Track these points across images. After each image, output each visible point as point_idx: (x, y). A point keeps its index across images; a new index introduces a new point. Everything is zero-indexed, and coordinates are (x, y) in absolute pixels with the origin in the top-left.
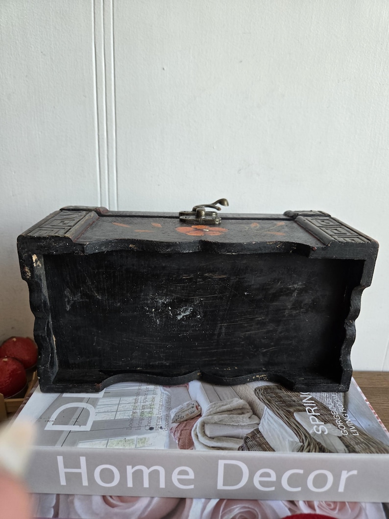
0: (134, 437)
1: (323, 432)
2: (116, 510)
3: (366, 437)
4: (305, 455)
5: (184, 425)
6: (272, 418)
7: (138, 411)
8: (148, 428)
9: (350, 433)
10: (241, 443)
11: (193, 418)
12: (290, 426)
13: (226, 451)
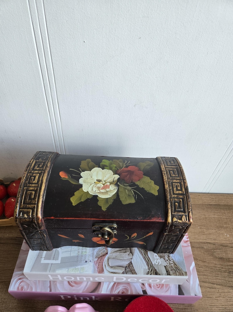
0: (79, 267)
1: (159, 263)
2: (74, 288)
3: (176, 266)
4: (149, 276)
5: (100, 259)
6: (138, 254)
7: (80, 251)
8: (85, 261)
9: (170, 264)
10: (123, 270)
11: (104, 255)
12: (145, 259)
13: (117, 274)
